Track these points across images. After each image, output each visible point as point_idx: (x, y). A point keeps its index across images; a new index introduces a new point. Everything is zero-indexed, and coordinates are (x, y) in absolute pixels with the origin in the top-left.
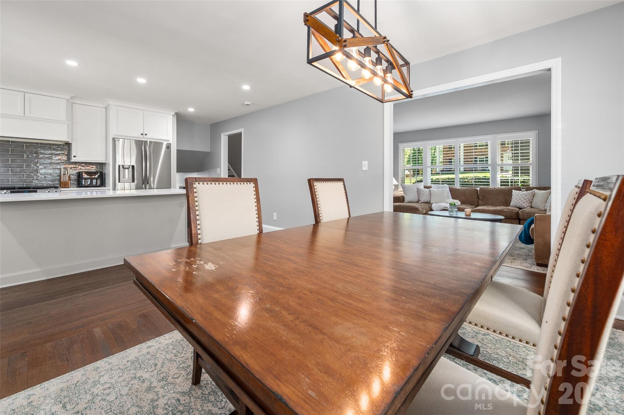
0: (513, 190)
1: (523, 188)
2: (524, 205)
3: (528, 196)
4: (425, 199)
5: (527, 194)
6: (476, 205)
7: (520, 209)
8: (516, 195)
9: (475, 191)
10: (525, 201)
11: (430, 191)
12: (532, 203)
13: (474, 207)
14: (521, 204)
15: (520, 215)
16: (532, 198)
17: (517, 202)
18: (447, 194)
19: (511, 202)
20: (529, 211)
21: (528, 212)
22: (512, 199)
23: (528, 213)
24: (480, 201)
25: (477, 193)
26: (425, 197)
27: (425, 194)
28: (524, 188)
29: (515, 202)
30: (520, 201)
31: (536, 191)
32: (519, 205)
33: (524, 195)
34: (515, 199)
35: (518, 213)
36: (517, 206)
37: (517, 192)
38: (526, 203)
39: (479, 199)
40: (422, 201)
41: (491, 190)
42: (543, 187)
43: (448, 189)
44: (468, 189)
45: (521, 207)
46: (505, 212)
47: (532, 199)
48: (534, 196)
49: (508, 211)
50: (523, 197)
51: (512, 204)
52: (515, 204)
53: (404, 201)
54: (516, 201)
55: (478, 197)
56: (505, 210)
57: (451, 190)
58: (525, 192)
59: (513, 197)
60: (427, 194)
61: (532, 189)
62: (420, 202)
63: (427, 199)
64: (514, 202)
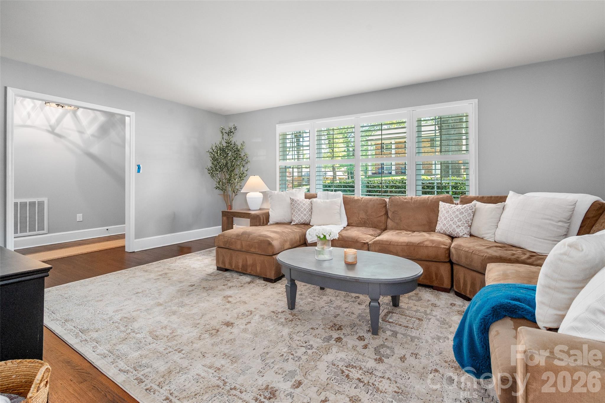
0: (441, 203)
1: (454, 198)
2: (458, 230)
3: (465, 214)
4: (302, 218)
5: (463, 210)
6: (383, 227)
7: (452, 238)
8: (444, 212)
9: (381, 204)
10: (459, 224)
11: (311, 203)
12: (472, 228)
13: (379, 231)
14: (454, 230)
15: (453, 255)
16: (472, 217)
17: (447, 225)
18: (339, 208)
19: (438, 225)
20: (469, 248)
21: (467, 249)
22: (439, 219)
23: (467, 252)
24: (389, 221)
25: (386, 206)
26: (302, 215)
27: (302, 209)
28: (458, 198)
29: (444, 225)
30: (451, 223)
31: (478, 204)
32: (449, 231)
33: (458, 213)
34: (443, 218)
35: (448, 250)
36: (448, 233)
37: (447, 205)
38: (461, 227)
39: (388, 217)
40: (297, 222)
41: (406, 202)
42: (488, 197)
43: (340, 200)
44: (371, 200)
45: (454, 234)
46: (427, 247)
47: (472, 220)
48: (474, 213)
49: (430, 245)
50: (457, 216)
51: (438, 228)
52: (444, 229)
53: (268, 221)
54: (445, 222)
55: (386, 213)
56: (426, 243)
57: (346, 202)
58: (460, 206)
59: (440, 214)
60: (305, 210)
61: (470, 200)
62: (293, 223)
63: (305, 218)
64: (441, 225)
